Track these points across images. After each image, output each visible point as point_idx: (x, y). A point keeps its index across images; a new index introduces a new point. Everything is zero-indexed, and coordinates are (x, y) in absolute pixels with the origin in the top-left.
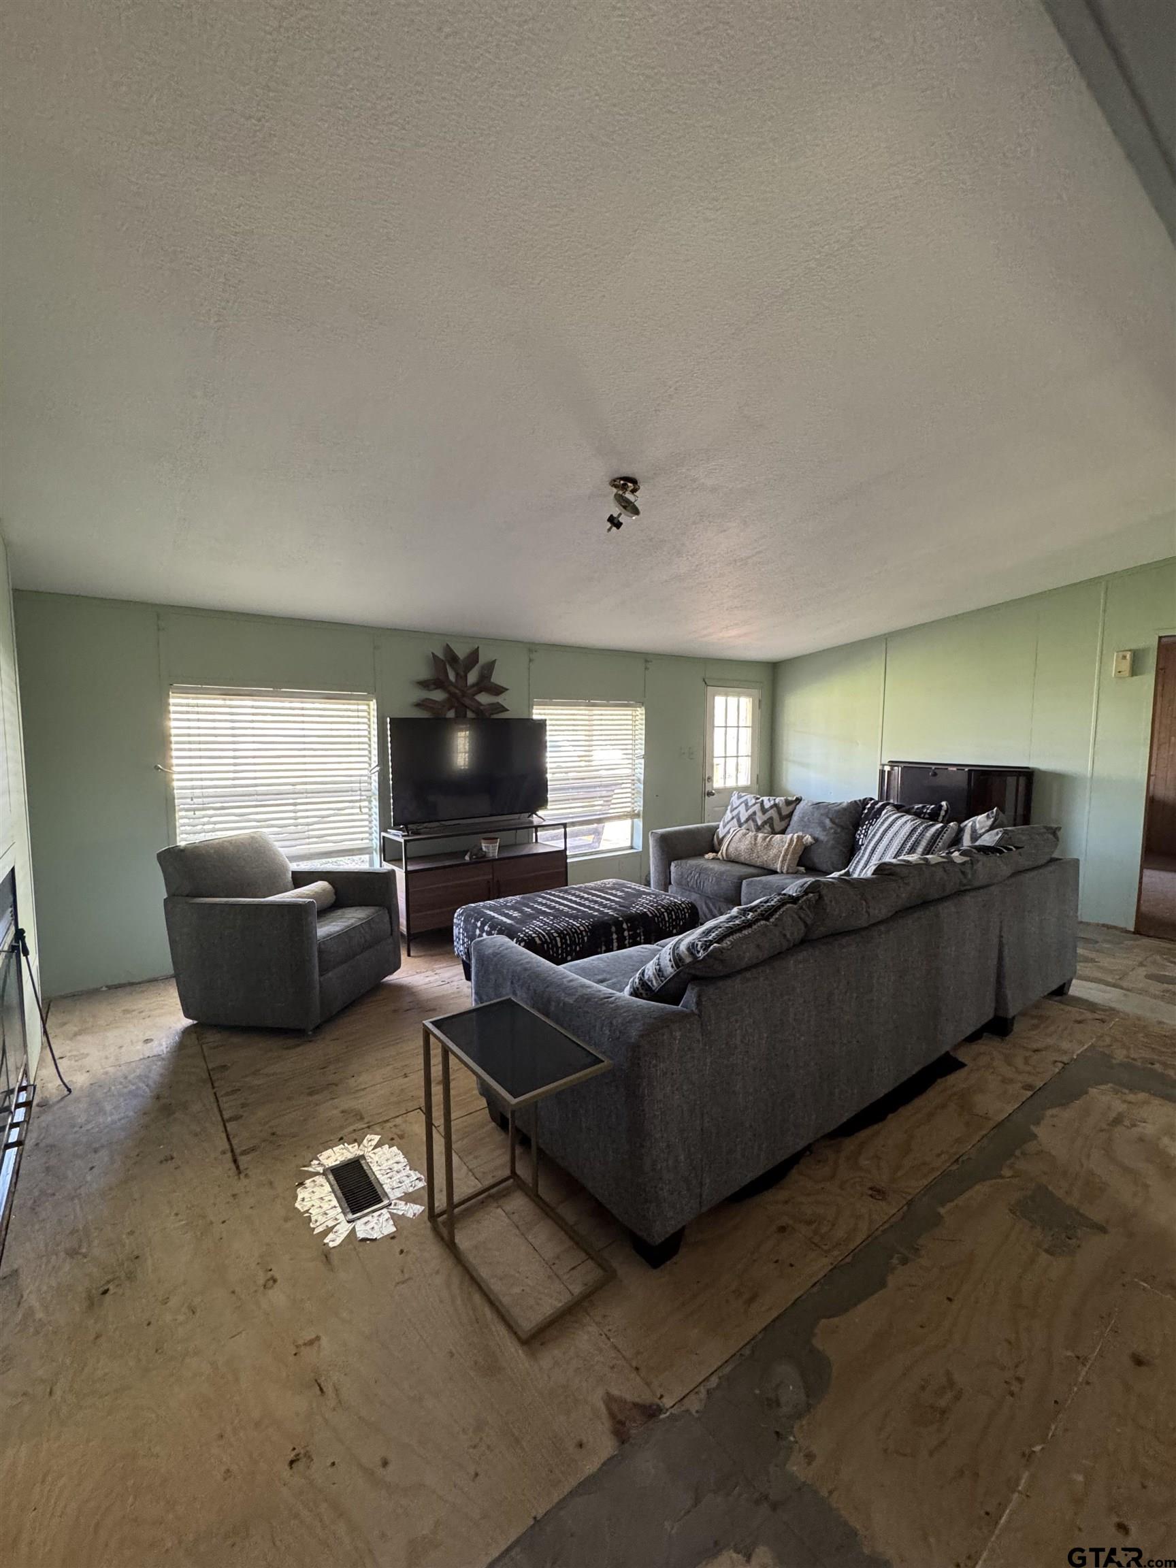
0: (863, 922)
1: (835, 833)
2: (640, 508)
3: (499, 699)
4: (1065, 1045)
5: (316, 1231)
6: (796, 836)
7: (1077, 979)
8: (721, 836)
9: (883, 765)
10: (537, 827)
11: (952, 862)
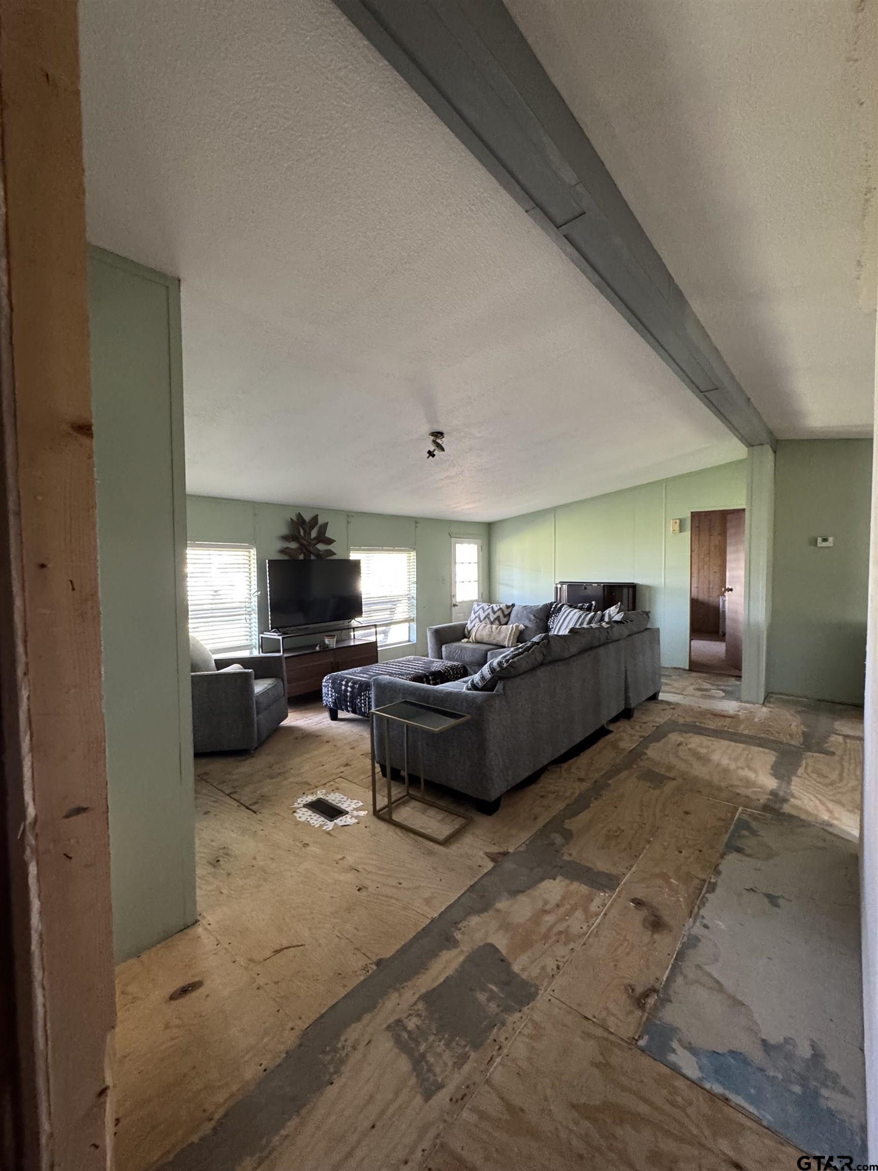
0: (566, 655)
1: (537, 622)
2: (444, 448)
3: (330, 547)
4: (658, 719)
5: (316, 826)
6: (514, 625)
7: (663, 692)
8: (469, 629)
9: (557, 584)
10: (354, 629)
11: (602, 627)
